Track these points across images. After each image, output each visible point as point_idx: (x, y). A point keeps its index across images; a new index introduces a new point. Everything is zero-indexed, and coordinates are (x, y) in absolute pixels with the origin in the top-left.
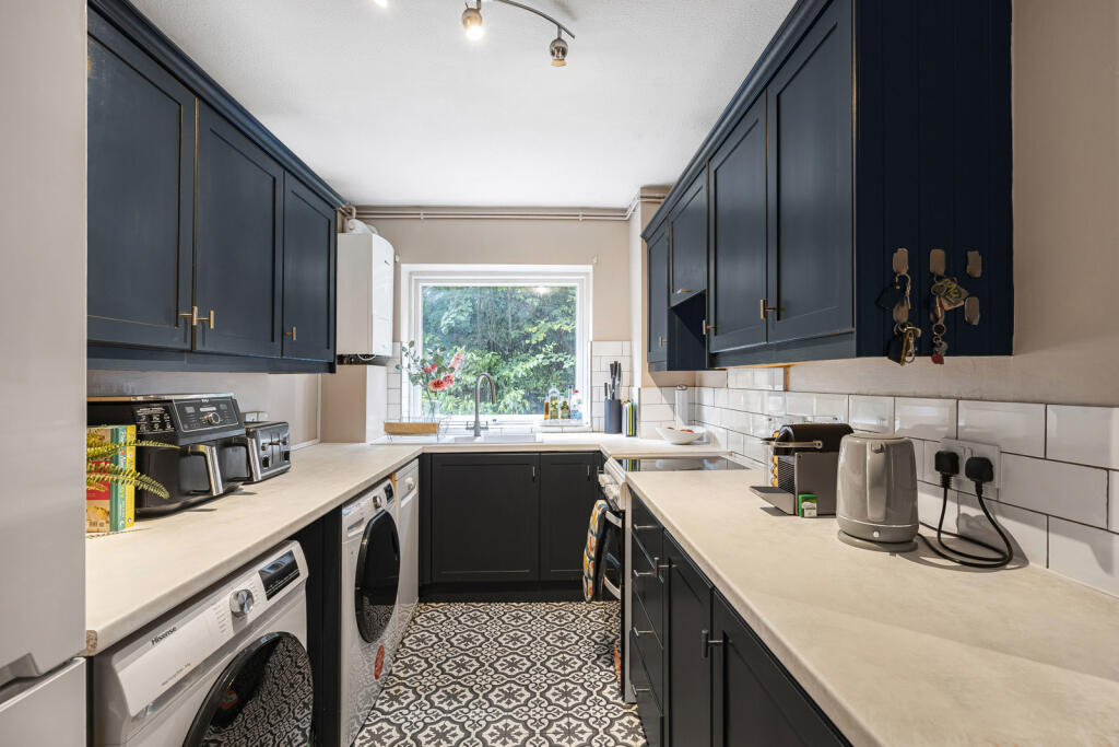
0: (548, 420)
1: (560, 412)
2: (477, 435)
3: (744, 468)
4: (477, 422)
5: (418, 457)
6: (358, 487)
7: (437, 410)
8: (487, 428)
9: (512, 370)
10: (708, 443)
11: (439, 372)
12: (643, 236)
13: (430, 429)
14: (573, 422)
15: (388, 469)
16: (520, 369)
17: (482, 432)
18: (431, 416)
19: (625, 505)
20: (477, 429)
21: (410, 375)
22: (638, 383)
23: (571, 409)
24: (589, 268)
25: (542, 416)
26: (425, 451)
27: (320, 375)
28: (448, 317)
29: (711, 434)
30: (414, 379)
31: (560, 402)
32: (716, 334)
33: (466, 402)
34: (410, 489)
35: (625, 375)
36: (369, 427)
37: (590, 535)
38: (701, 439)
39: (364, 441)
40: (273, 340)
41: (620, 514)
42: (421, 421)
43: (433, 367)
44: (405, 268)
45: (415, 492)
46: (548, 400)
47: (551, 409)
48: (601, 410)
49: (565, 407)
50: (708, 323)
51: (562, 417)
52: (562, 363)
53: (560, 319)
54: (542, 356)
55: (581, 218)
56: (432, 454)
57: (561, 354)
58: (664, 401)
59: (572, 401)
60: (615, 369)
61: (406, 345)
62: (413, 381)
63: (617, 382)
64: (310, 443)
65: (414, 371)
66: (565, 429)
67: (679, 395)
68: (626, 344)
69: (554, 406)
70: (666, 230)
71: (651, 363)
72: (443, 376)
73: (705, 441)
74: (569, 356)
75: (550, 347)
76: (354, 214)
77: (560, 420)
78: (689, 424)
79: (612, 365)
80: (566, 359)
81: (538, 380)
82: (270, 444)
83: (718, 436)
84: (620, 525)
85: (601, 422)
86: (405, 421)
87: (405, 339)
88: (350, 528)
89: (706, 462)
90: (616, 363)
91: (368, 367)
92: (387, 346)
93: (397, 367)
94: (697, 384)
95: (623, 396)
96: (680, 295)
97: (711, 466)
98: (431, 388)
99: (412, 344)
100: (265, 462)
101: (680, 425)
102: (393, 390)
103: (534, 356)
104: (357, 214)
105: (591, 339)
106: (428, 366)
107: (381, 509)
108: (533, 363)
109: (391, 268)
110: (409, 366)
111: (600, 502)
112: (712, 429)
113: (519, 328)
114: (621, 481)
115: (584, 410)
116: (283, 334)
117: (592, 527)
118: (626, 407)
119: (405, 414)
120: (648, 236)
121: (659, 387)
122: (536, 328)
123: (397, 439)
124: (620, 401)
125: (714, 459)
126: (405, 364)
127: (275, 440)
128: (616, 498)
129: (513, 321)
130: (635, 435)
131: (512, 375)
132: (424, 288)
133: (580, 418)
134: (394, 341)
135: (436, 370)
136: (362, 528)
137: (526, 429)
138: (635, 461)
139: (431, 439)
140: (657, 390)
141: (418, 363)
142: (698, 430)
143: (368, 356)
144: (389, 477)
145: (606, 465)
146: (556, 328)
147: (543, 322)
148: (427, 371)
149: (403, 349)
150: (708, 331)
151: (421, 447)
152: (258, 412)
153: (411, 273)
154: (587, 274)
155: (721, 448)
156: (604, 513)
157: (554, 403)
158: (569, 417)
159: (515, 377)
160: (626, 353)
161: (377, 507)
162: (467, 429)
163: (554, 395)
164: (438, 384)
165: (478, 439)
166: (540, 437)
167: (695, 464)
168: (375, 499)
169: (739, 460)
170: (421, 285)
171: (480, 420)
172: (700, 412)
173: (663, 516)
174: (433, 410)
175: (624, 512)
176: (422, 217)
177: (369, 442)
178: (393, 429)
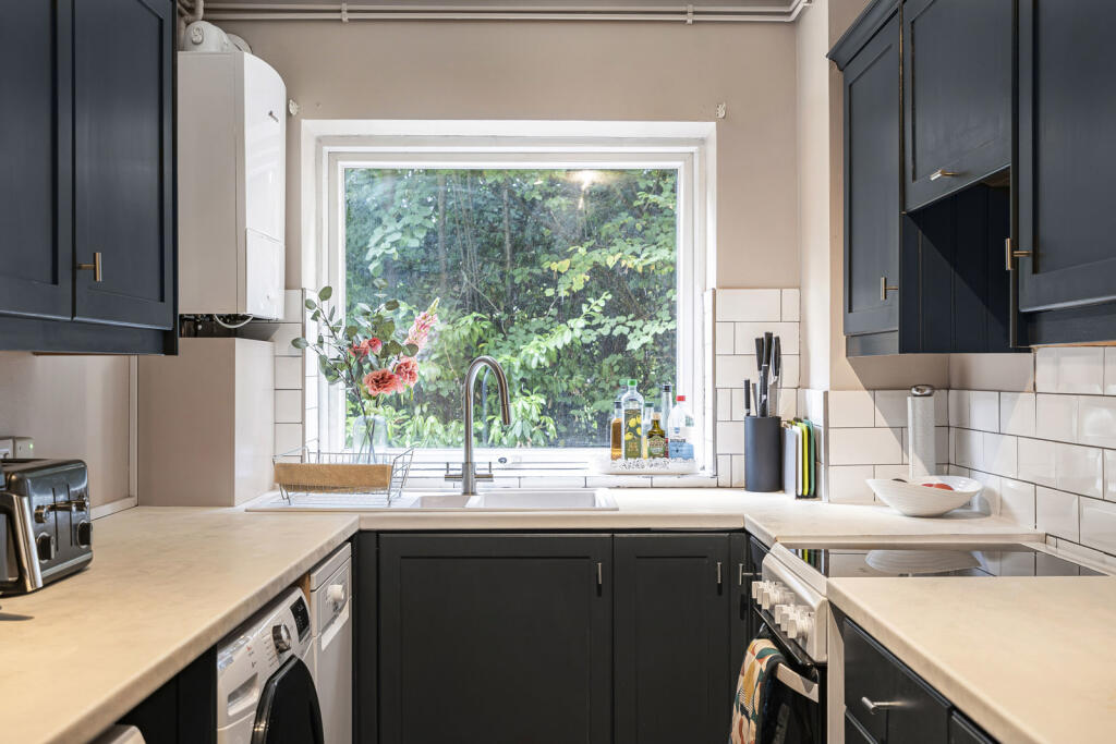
0: (622, 461)
1: (646, 443)
2: (469, 492)
3: (1080, 571)
4: (468, 464)
5: (349, 540)
6: (247, 604)
7: (380, 437)
8: (490, 477)
9: (517, 353)
10: (985, 513)
11: (385, 354)
12: (833, 56)
13: (374, 478)
14: (674, 465)
15: (297, 567)
16: (535, 351)
17: (480, 486)
18: (366, 449)
19: (827, 649)
20: (468, 477)
21: (323, 359)
22: (820, 378)
23: (671, 435)
24: (708, 129)
25: (607, 452)
26: (364, 526)
27: (134, 359)
28: (382, 240)
29: (991, 493)
30: (330, 370)
31: (645, 421)
32: (1035, 270)
33: (419, 419)
34: (337, 607)
35: (789, 363)
36: (241, 471)
37: (737, 716)
38: (968, 505)
39: (231, 505)
40: (55, 281)
41: (816, 672)
42: (347, 460)
43: (373, 344)
44: (310, 128)
45: (345, 615)
46: (618, 417)
47: (626, 437)
48: (735, 439)
49: (656, 432)
50: (1015, 246)
51: (651, 455)
52: (623, 339)
53: (620, 243)
54: (581, 322)
55: (690, 19)
56: (378, 532)
57: (622, 319)
58: (881, 421)
59: (673, 419)
60: (768, 350)
61: (313, 296)
62: (328, 373)
63: (772, 379)
64: (117, 505)
65: (332, 352)
66: (657, 480)
67: (916, 408)
68: (791, 295)
69: (633, 430)
70: (895, 37)
71: (851, 337)
72: (394, 361)
73: (976, 508)
74: (639, 323)
75: (597, 304)
76: (201, 12)
77: (645, 462)
78: (939, 473)
79: (759, 342)
80: (632, 329)
81: (572, 374)
82: (54, 508)
83: (1008, 498)
84: (814, 695)
85: (738, 468)
86: (312, 460)
87: (311, 283)
88: (233, 697)
89: (978, 555)
90: (769, 335)
91: (238, 341)
92: (272, 296)
93: (295, 343)
94: (954, 383)
95: (784, 409)
96: (934, 183)
97: (990, 565)
98: (367, 387)
99: (326, 294)
100: (44, 548)
101: (918, 472)
102: (287, 392)
103: (564, 321)
104: (206, 10)
105: (712, 283)
106: (361, 341)
107: (287, 655)
108: (562, 337)
109: (279, 128)
110: (321, 341)
111: (760, 644)
112: (993, 483)
113: (527, 262)
114: (815, 600)
115: (699, 439)
116: (75, 268)
117: (743, 698)
118: (794, 433)
119: (312, 446)
120: (845, 56)
121: (868, 389)
122: (566, 263)
123: (302, 499)
124: (779, 419)
125: (998, 551)
126: (312, 338)
127: (61, 498)
128: (804, 636)
129: (514, 249)
130: (813, 495)
131: (517, 362)
132: (348, 172)
133: (689, 456)
134: (287, 287)
135: (379, 349)
136: (254, 697)
137: (571, 480)
138: (815, 551)
139: (373, 500)
140: (867, 395)
141: (340, 335)
142: (963, 485)
143: (235, 318)
144: (300, 582)
145: (768, 561)
146: (611, 262)
147: (582, 251)
148: (359, 353)
149: (308, 304)
150: (1015, 261)
151: (355, 517)
152: (15, 439)
153: (321, 141)
154: (702, 141)
155: (1021, 526)
156: (772, 670)
157: (632, 423)
158: (666, 454)
159: (524, 367)
160: (792, 312)
161: (281, 651)
162: (448, 477)
163: (632, 406)
164: (382, 381)
165: (473, 502)
166: (604, 498)
167: (956, 562)
168: (276, 629)
169: (1065, 553)
170: (342, 165)
171: (475, 459)
172: (962, 446)
173: (949, 680)
174: (370, 435)
175: (823, 668)
176: (345, 17)
177: (241, 506)
178: (293, 478)
